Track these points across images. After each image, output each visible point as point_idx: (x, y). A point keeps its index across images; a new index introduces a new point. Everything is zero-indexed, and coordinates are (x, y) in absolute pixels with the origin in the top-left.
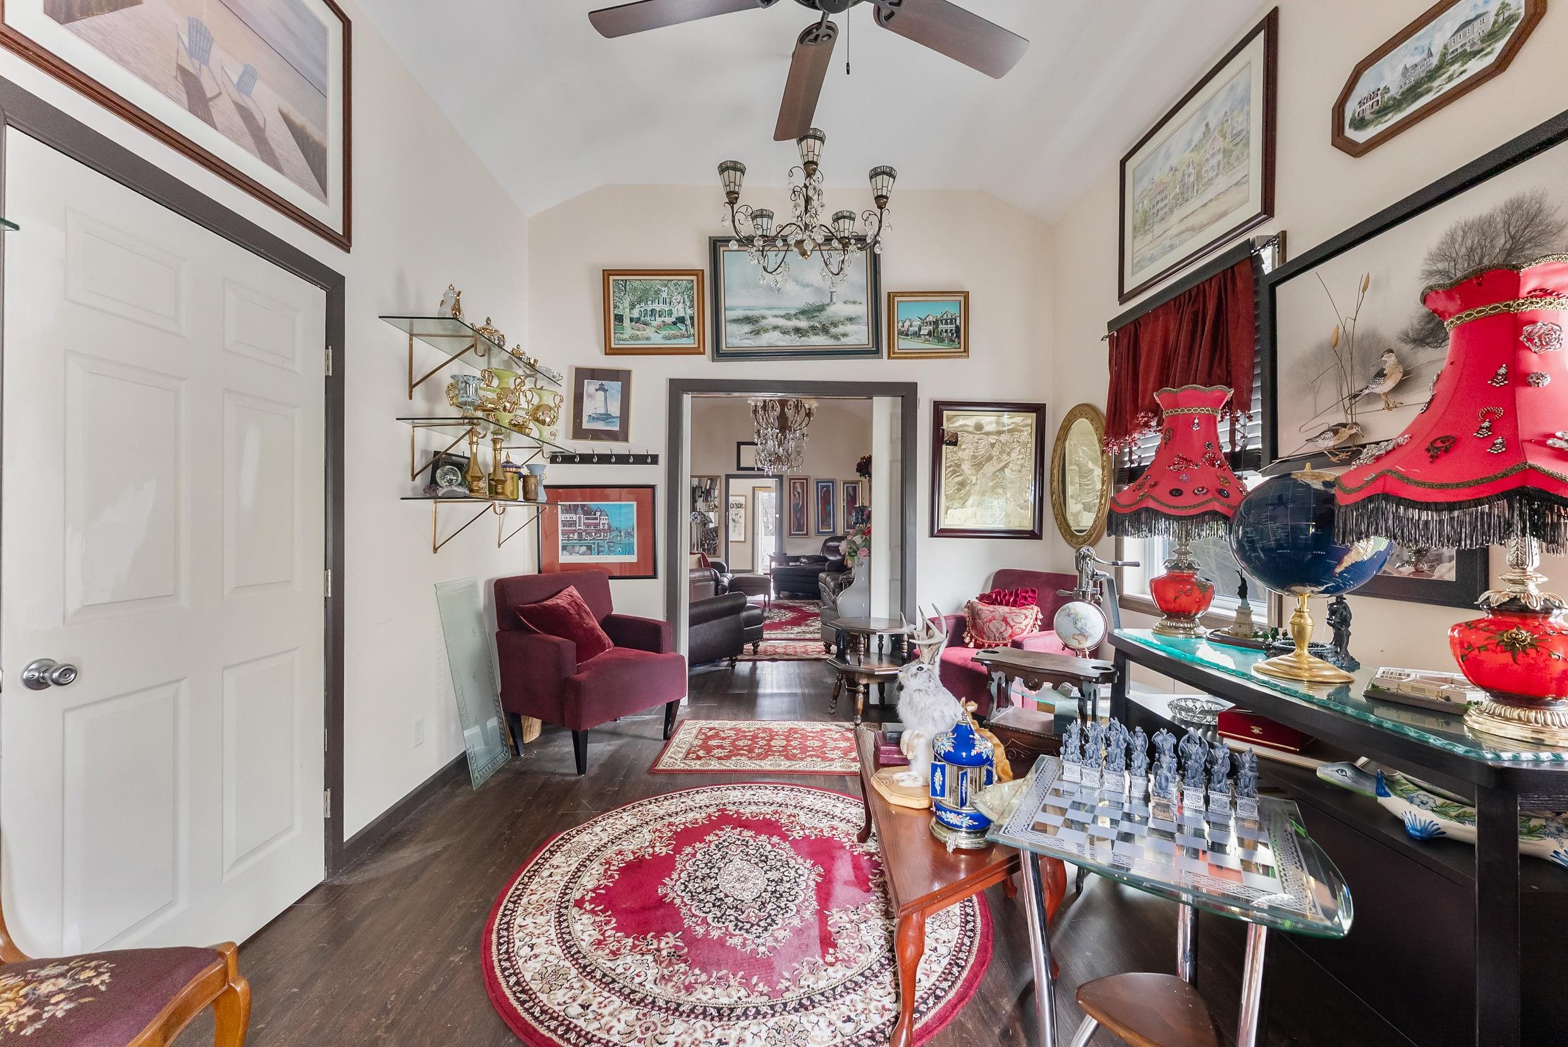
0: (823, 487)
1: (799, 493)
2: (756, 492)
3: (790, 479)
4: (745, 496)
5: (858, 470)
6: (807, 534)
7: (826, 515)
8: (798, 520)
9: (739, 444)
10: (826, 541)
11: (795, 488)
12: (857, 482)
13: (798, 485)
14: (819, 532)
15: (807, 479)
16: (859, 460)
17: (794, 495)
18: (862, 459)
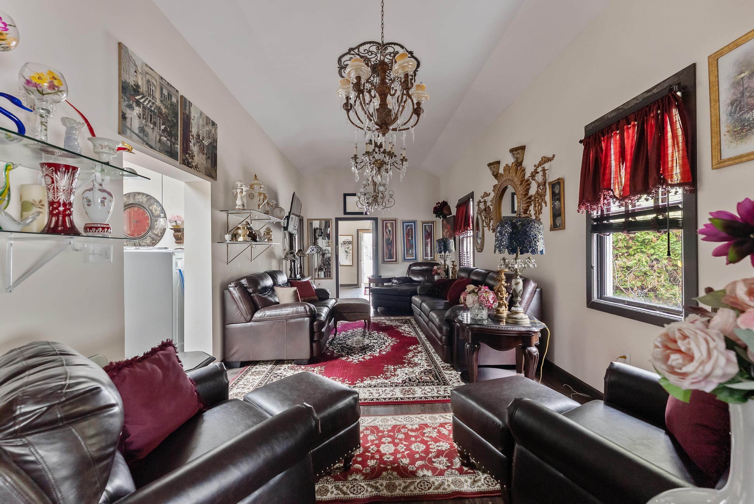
0: (407, 226)
1: (390, 231)
2: (359, 233)
3: (383, 221)
4: (352, 236)
5: (434, 212)
6: (396, 261)
7: (410, 245)
8: (390, 251)
9: (345, 195)
10: (410, 266)
11: (387, 227)
12: (433, 222)
13: (389, 225)
14: (405, 259)
15: (395, 221)
16: (435, 205)
17: (387, 233)
18: (437, 204)
